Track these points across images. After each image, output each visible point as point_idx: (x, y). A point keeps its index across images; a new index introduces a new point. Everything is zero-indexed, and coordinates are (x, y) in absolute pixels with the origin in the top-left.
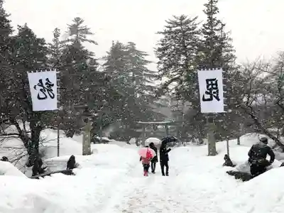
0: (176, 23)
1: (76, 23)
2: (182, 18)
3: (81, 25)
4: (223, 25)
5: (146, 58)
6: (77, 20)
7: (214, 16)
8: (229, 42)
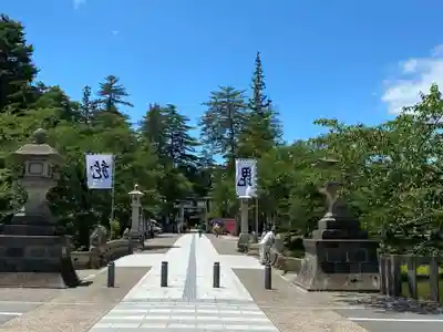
0: (222, 94)
1: (109, 82)
2: (229, 89)
3: (115, 85)
4: (270, 101)
5: (188, 124)
6: (111, 78)
7: (260, 92)
8: (277, 117)
